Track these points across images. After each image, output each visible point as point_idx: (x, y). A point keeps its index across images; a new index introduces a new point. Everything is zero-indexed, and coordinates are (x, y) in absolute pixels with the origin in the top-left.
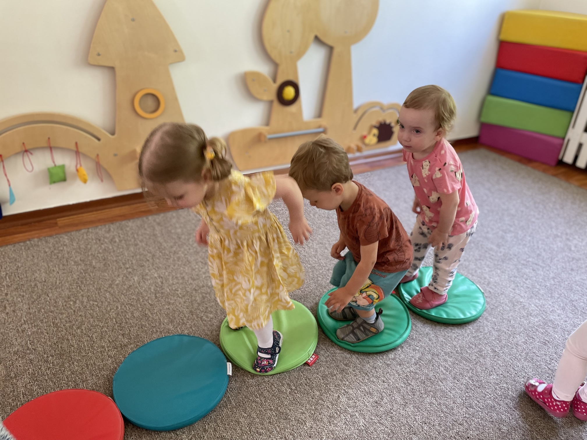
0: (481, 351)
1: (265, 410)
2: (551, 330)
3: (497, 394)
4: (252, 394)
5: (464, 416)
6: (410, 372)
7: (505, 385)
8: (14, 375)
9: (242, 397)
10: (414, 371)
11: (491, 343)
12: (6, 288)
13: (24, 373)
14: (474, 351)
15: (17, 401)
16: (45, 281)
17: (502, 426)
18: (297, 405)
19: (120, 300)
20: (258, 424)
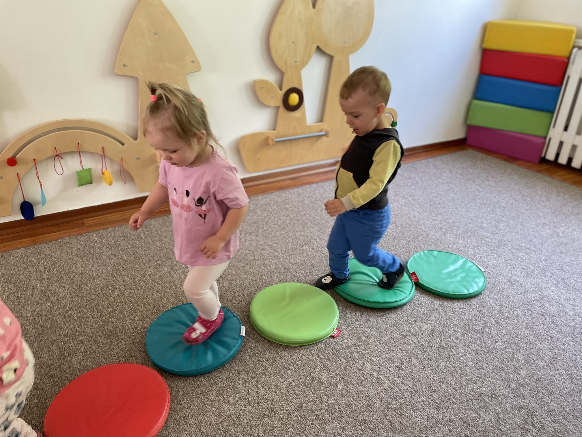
0: (486, 322)
1: (299, 376)
2: (546, 304)
3: (504, 358)
4: (286, 363)
5: (477, 376)
6: (425, 341)
7: (510, 350)
8: (67, 354)
9: (278, 366)
10: (428, 341)
11: (494, 316)
12: (46, 280)
13: (76, 352)
14: (480, 323)
15: (73, 375)
16: (82, 274)
17: (510, 383)
18: (327, 371)
19: (154, 288)
20: (295, 387)
